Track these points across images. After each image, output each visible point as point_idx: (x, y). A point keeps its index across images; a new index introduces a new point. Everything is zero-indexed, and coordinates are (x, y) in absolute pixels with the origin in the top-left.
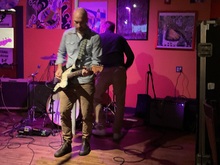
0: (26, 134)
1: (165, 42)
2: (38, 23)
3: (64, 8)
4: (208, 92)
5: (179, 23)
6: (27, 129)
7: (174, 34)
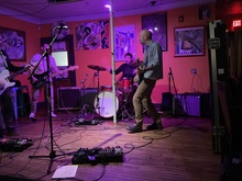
1: (181, 51)
2: (84, 46)
3: (103, 33)
4: (219, 76)
5: (191, 36)
7: (188, 45)
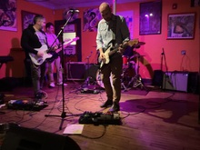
0: (85, 92)
2: (90, 28)
6: (85, 89)
